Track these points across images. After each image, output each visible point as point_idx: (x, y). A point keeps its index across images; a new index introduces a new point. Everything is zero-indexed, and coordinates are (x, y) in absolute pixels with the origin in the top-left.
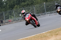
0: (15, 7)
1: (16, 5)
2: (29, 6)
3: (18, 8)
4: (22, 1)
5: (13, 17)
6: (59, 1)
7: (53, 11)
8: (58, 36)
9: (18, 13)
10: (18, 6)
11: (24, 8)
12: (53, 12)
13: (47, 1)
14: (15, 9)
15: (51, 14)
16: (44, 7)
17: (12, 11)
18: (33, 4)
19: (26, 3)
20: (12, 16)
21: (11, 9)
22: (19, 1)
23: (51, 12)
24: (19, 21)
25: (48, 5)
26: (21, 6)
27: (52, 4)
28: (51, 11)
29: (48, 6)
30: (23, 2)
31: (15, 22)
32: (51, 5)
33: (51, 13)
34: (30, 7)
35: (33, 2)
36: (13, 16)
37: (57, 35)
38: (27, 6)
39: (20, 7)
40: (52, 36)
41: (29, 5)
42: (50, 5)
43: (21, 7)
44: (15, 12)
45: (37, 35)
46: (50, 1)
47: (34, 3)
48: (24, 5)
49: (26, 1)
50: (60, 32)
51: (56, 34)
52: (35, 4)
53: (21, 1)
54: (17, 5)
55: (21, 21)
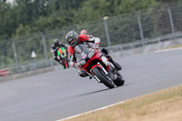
0: (18, 30)
1: (21, 26)
2: (61, 27)
3: (27, 33)
4: (37, 11)
5: (12, 61)
6: (149, 13)
7: (130, 41)
8: (146, 116)
9: (27, 50)
10: (27, 26)
11: (45, 34)
12: (131, 44)
13: (112, 12)
14: (17, 37)
15: (126, 52)
16: (104, 31)
17: (9, 43)
18: (71, 21)
19: (50, 19)
20: (9, 59)
21: (6, 35)
22: (30, 13)
23: (126, 45)
24: (29, 72)
25: (115, 24)
26: (35, 28)
27: (130, 20)
28: (123, 42)
29: (116, 29)
30: (40, 15)
31: (18, 78)
32: (125, 26)
33: (124, 48)
34: (63, 31)
35: (72, 15)
36: (12, 57)
37: (144, 114)
38: (54, 28)
39: (32, 32)
40: (129, 117)
41: (60, 24)
42: (122, 24)
43: (37, 31)
44: (17, 46)
45: (84, 116)
46: (122, 13)
47: (73, 19)
48: (46, 26)
49: (51, 12)
50: (151, 105)
51: (141, 111)
52: (78, 23)
53: (34, 11)
54: (24, 25)
55: (35, 74)
